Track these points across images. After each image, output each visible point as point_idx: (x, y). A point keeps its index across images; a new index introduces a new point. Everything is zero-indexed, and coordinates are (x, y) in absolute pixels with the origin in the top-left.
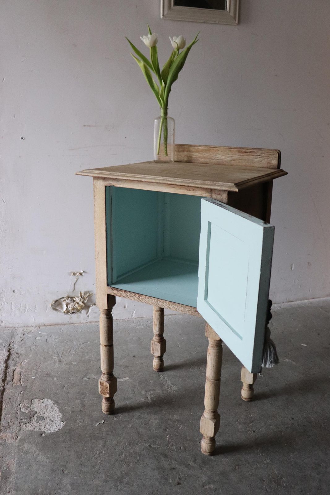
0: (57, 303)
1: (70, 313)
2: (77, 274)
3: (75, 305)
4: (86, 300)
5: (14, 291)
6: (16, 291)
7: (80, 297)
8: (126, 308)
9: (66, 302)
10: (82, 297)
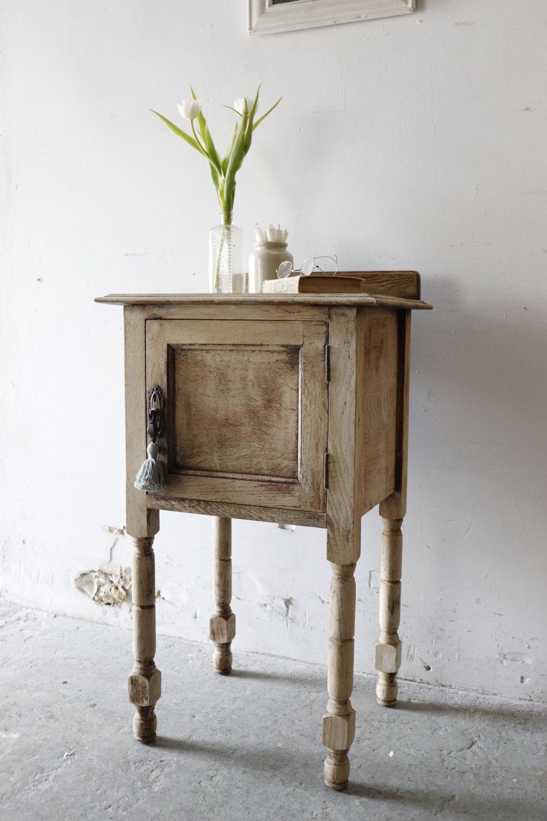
0: (85, 579)
1: (103, 603)
2: (116, 531)
3: (110, 590)
4: (128, 585)
5: (24, 542)
6: (27, 542)
7: (119, 577)
8: (197, 619)
9: (99, 580)
10: (122, 577)
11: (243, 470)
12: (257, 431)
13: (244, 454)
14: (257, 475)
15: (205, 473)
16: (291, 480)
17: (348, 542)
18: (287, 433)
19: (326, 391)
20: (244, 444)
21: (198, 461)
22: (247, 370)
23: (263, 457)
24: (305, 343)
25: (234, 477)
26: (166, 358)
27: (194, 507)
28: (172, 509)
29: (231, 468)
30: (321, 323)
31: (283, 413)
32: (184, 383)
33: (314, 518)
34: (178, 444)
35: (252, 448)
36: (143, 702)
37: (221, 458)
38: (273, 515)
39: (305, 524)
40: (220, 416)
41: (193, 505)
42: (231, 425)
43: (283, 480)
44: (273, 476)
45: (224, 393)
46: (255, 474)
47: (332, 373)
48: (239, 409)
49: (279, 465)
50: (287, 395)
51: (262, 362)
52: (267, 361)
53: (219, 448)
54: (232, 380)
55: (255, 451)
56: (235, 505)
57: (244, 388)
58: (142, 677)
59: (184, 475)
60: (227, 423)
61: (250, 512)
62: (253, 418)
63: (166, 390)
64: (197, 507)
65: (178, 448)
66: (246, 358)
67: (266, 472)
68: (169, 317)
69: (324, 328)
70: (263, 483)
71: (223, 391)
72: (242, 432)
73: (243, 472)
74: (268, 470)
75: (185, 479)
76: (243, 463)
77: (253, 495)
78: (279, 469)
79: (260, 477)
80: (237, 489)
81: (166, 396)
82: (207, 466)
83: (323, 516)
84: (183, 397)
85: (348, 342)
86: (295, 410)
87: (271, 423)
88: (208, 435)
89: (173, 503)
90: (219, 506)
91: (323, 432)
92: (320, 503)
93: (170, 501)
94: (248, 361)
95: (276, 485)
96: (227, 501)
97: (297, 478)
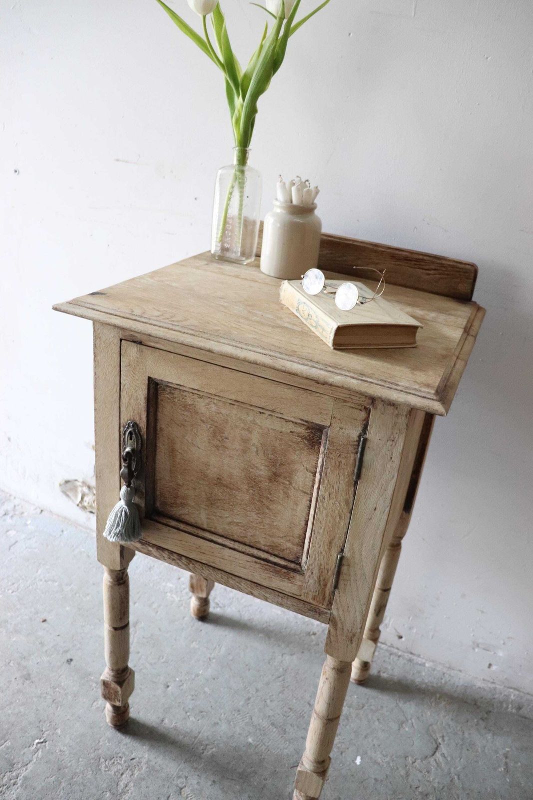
5: (9, 439)
6: (12, 440)
9: (82, 490)
11: (236, 537)
12: (256, 502)
13: (238, 521)
14: (252, 547)
15: (189, 529)
16: (292, 566)
17: (352, 643)
18: (294, 515)
19: (352, 489)
20: (239, 511)
21: (181, 512)
22: (250, 432)
23: (260, 531)
24: (333, 425)
25: (224, 543)
26: (146, 393)
27: (173, 560)
28: (149, 553)
29: (220, 531)
30: (360, 407)
31: (292, 492)
32: (168, 425)
33: (316, 612)
34: (158, 488)
35: (248, 518)
36: (115, 702)
37: (209, 517)
38: (268, 595)
39: (303, 613)
40: (212, 472)
41: (173, 557)
42: (224, 486)
43: (282, 562)
44: (271, 554)
45: (218, 449)
46: (250, 546)
47: (364, 470)
48: (236, 472)
49: (280, 545)
50: (300, 474)
51: (272, 429)
52: (278, 428)
53: (208, 506)
54: (230, 438)
55: (251, 522)
56: (222, 572)
57: (244, 451)
58: (114, 683)
59: (163, 524)
60: (219, 482)
61: (240, 584)
62: (252, 487)
63: (145, 430)
64: (178, 561)
65: (158, 493)
66: (250, 418)
67: (263, 548)
68: (152, 344)
69: (363, 415)
70: (258, 561)
71: (217, 447)
72: (239, 498)
73: (235, 539)
74: (265, 545)
75: (166, 529)
76: (236, 531)
77: (244, 568)
78: (279, 549)
79: (255, 552)
80: (226, 557)
81: (145, 437)
82: (192, 521)
83: (326, 613)
84: (166, 441)
85: (393, 440)
86: (307, 494)
87: (275, 498)
88: (195, 489)
89: (150, 549)
90: (204, 568)
91: (341, 532)
92: (324, 599)
93: (147, 546)
94: (254, 422)
95: (275, 568)
96: (213, 565)
97: (300, 564)
